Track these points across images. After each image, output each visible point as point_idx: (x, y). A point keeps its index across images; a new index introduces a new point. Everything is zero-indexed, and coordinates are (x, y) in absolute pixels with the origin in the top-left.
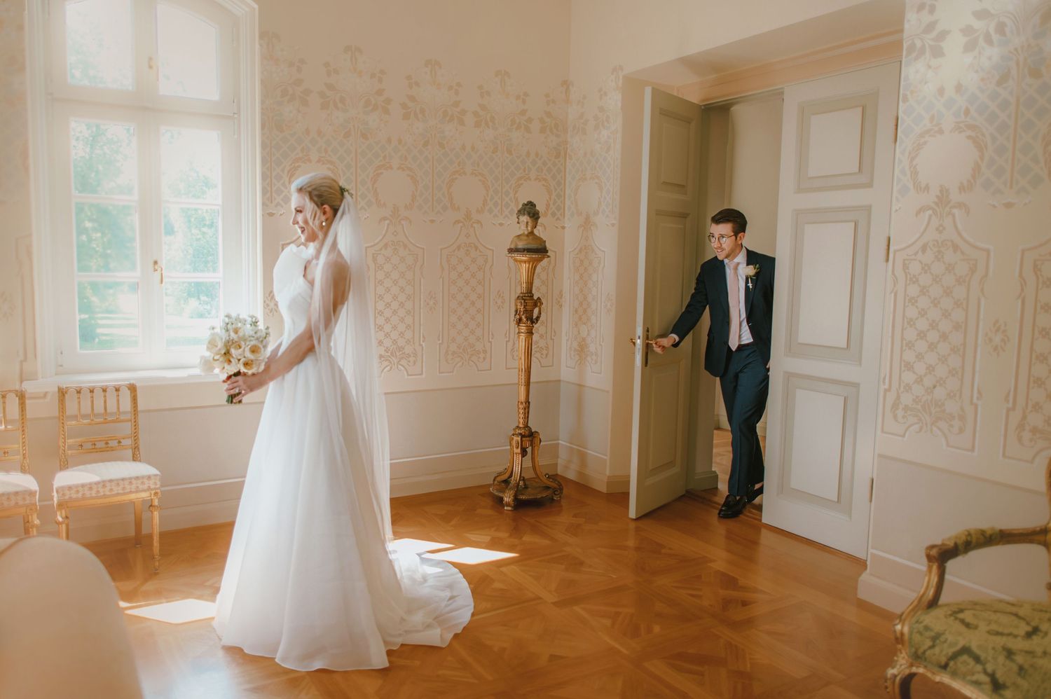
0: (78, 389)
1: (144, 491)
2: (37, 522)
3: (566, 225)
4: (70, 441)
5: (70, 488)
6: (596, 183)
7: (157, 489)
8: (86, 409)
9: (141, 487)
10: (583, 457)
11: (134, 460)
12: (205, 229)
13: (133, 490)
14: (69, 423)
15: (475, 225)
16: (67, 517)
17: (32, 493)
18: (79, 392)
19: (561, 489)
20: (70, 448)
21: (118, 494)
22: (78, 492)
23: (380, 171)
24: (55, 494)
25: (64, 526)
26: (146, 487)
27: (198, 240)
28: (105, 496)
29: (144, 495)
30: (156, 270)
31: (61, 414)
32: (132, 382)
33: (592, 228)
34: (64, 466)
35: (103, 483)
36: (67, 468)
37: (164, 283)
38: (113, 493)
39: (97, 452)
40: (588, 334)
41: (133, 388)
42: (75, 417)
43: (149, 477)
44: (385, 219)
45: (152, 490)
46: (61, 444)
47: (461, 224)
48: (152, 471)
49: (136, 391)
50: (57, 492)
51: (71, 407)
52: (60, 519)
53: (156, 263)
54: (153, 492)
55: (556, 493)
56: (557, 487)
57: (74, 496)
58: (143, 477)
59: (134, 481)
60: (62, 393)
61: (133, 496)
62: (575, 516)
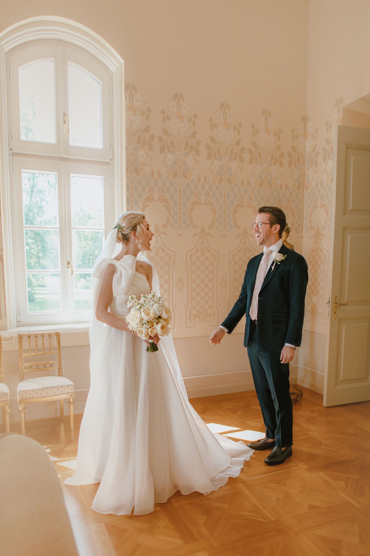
0: (29, 335)
1: (66, 394)
2: (9, 410)
3: (304, 236)
4: (25, 365)
5: (26, 392)
6: (324, 209)
7: (72, 393)
8: (33, 346)
9: (64, 392)
10: (314, 375)
11: (59, 375)
12: (88, 242)
13: (59, 393)
14: (24, 354)
15: (249, 237)
16: (24, 408)
17: (6, 394)
18: (29, 337)
19: (302, 395)
20: (26, 368)
21: (51, 396)
22: (30, 394)
23: (194, 207)
24: (18, 395)
25: (23, 413)
26: (66, 392)
27: (85, 247)
28: (44, 397)
29: (66, 396)
30: (69, 267)
31: (20, 349)
32: (57, 331)
33: (321, 237)
34: (22, 379)
35: (43, 389)
36: (24, 379)
37: (73, 275)
38: (49, 395)
39: (39, 370)
40: (318, 302)
41: (58, 335)
42: (27, 351)
43: (68, 386)
44: (196, 235)
45: (70, 393)
46: (20, 366)
47: (241, 237)
48: (70, 382)
49: (59, 336)
50: (19, 394)
51: (25, 345)
52: (21, 409)
53: (69, 263)
54: (70, 395)
55: (299, 397)
56: (299, 393)
57: (28, 396)
58: (65, 386)
59: (60, 389)
60: (21, 337)
61: (59, 397)
62: (312, 411)
